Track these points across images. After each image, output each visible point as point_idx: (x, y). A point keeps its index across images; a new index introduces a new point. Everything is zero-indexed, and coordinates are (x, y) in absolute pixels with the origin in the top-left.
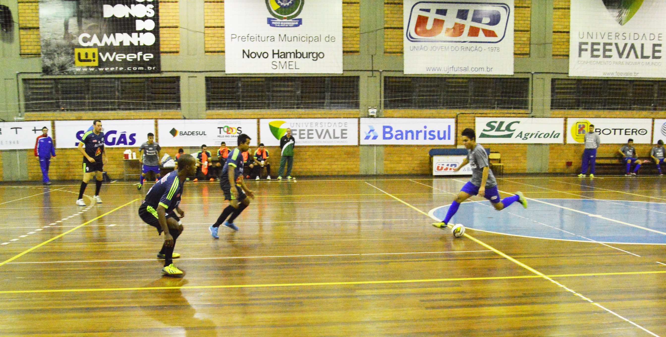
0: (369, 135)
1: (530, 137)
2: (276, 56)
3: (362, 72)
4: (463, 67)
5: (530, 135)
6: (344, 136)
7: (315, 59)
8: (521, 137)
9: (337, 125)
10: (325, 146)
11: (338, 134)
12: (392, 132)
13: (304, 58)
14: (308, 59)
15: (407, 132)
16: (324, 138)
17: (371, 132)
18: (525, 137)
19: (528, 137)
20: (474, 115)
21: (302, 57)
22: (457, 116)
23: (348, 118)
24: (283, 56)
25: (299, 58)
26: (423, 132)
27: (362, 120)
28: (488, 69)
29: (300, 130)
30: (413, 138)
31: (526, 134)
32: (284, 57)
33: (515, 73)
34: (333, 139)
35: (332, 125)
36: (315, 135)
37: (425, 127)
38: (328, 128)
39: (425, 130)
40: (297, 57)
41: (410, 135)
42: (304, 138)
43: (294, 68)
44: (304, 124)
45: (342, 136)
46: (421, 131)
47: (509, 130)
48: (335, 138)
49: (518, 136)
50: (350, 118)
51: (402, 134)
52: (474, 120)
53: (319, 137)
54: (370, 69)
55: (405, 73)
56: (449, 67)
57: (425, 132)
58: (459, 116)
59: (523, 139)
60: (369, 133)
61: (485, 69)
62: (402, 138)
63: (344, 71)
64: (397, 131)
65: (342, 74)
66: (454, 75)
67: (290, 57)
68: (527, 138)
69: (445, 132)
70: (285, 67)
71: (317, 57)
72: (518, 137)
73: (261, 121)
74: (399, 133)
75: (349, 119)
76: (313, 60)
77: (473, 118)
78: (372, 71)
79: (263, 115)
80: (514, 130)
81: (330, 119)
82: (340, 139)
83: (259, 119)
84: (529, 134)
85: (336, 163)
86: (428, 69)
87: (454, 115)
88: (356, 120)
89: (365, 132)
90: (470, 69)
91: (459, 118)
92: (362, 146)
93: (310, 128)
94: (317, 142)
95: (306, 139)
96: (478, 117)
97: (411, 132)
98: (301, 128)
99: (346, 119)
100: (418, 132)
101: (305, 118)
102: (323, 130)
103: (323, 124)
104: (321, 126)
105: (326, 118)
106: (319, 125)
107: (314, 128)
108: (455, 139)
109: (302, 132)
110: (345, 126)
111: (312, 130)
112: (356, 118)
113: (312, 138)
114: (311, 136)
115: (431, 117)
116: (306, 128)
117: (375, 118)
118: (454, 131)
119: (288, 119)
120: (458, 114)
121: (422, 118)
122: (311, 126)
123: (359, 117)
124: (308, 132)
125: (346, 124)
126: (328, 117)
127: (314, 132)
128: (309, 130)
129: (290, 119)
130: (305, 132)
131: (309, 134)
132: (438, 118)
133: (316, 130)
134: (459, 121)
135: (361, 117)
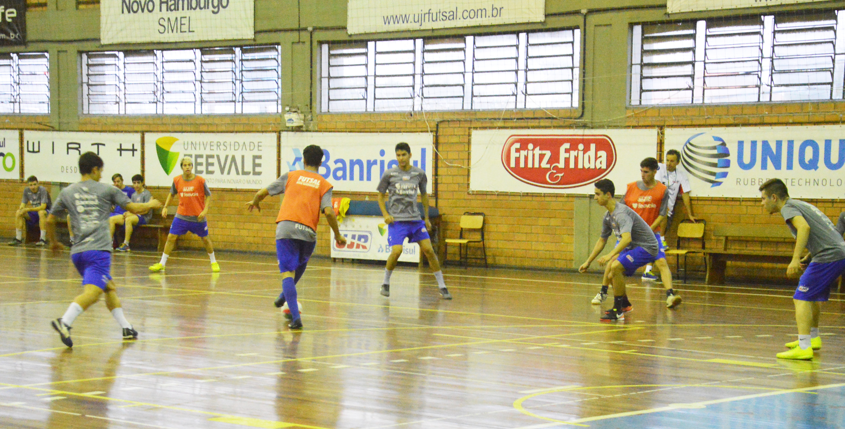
0: (293, 168)
2: (164, 6)
3: (282, 34)
4: (448, 11)
6: (257, 169)
7: (216, 10)
9: (247, 146)
10: (231, 190)
11: (249, 167)
12: (328, 163)
13: (201, 8)
14: (207, 10)
15: (352, 163)
16: (229, 173)
17: (297, 163)
20: (467, 125)
21: (198, 8)
22: (437, 128)
23: (263, 132)
24: (173, 7)
25: (195, 9)
26: (379, 163)
28: (495, 12)
30: (361, 178)
32: (175, 9)
33: (546, 16)
34: (241, 177)
35: (241, 147)
36: (216, 168)
37: (382, 153)
38: (234, 153)
39: (382, 158)
40: (191, 8)
41: (357, 168)
43: (187, 30)
45: (254, 169)
46: (375, 162)
48: (245, 173)
50: (266, 132)
51: (344, 169)
52: (469, 135)
53: (222, 171)
54: (296, 26)
55: (349, 32)
56: (423, 13)
57: (382, 162)
58: (439, 126)
60: (294, 164)
61: (489, 13)
62: (344, 177)
63: (256, 33)
64: (336, 162)
65: (254, 40)
66: (433, 30)
67: (183, 9)
70: (175, 31)
71: (218, 6)
73: (147, 136)
74: (340, 165)
75: (265, 134)
76: (213, 12)
77: (467, 133)
78: (299, 30)
79: (150, 125)
81: (238, 134)
82: (251, 177)
83: (143, 133)
85: (247, 226)
86: (387, 20)
87: (434, 125)
88: (274, 136)
89: (288, 163)
90: (460, 15)
91: (440, 133)
93: (209, 152)
94: (219, 181)
97: (359, 162)
98: (198, 152)
99: (261, 134)
100: (370, 164)
101: (204, 132)
102: (227, 157)
103: (227, 144)
104: (225, 148)
105: (232, 132)
106: (222, 147)
107: (215, 153)
108: (434, 182)
109: (199, 160)
110: (259, 150)
111: (212, 157)
112: (276, 132)
113: (212, 173)
114: (210, 168)
115: (392, 130)
116: (205, 153)
117: (303, 131)
118: (432, 162)
119: (180, 134)
120: (438, 122)
121: (377, 132)
122: (212, 148)
123: (279, 130)
124: (207, 160)
125: (260, 144)
126: (236, 129)
127: (215, 161)
128: (208, 157)
129: (184, 134)
130: (203, 160)
131: (208, 164)
132: (404, 132)
133: (218, 157)
134: (441, 140)
135: (283, 131)
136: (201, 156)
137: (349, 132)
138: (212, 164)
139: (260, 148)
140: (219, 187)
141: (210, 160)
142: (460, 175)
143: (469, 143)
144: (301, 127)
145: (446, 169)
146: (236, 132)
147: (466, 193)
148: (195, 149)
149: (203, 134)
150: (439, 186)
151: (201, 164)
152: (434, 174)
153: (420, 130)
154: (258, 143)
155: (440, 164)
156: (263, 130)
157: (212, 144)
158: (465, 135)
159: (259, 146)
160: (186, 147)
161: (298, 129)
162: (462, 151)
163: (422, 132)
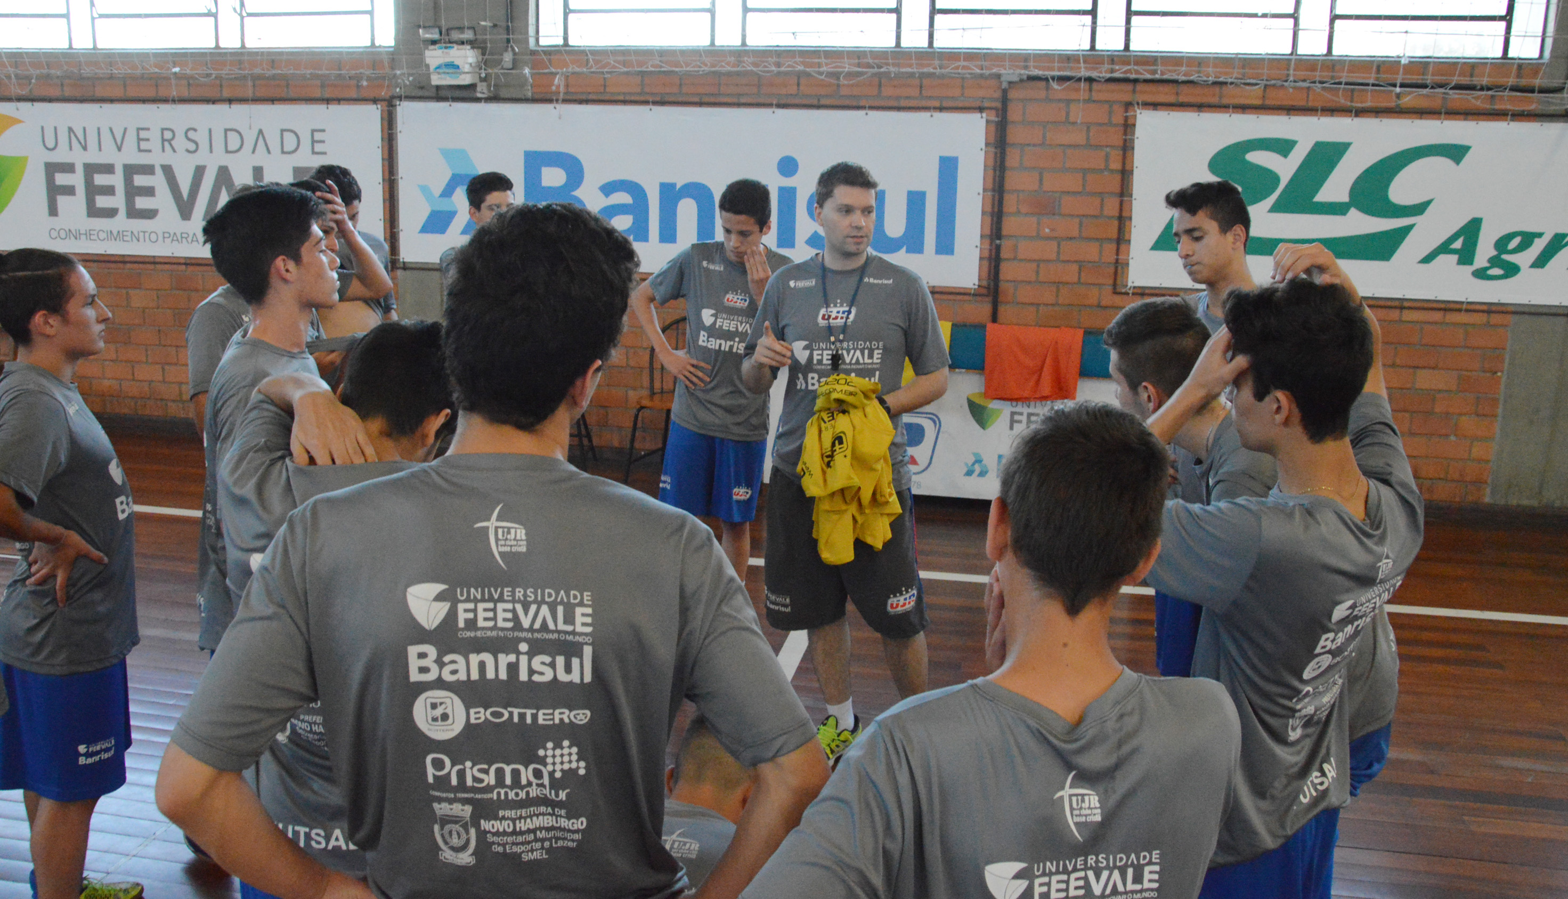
0: (444, 205)
1: (1541, 262)
5: (1539, 246)
8: (1466, 257)
9: (274, 144)
15: (670, 195)
18: (1495, 261)
19: (1524, 259)
20: (1122, 95)
22: (1005, 100)
23: (328, 101)
27: (406, 111)
29: (91, 170)
31: (1510, 237)
35: (248, 145)
36: (163, 200)
37: (787, 167)
38: (226, 160)
39: (788, 182)
42: (111, 213)
44: (106, 136)
47: (1379, 207)
49: (1444, 248)
50: (339, 101)
52: (1128, 127)
53: (185, 210)
58: (1012, 94)
59: (1480, 274)
60: (448, 193)
64: (608, 189)
68: (1511, 270)
69: (916, 201)
72: (1442, 258)
74: (623, 199)
75: (334, 108)
77: (1118, 118)
80: (1419, 209)
81: (238, 108)
84: (1528, 239)
87: (992, 90)
88: (372, 114)
89: (425, 189)
91: (1014, 113)
92: (406, 267)
93: (131, 156)
95: (121, 222)
96: (1155, 106)
98: (95, 159)
99: (320, 108)
101: (112, 101)
102: (200, 171)
103: (201, 137)
104: (192, 147)
105: (214, 101)
106: (180, 143)
107: (156, 158)
108: (986, 254)
109: (100, 180)
110: (314, 153)
111: (148, 170)
112: (375, 101)
113: (150, 214)
114: (142, 203)
115: (824, 101)
116: (119, 160)
117: (478, 100)
118: (980, 199)
119: (28, 105)
120: (1010, 83)
121: (769, 105)
122: (144, 145)
123: (387, 97)
124: (128, 180)
125: (318, 136)
126: (226, 94)
127: (158, 181)
128: (130, 171)
129: (38, 105)
130: (117, 180)
131: (132, 192)
132: (872, 108)
133: (168, 171)
134: (1016, 134)
135: (400, 98)
136: (108, 169)
137: (655, 103)
138: (149, 192)
139: (318, 148)
140: (177, 254)
141: (140, 180)
142: (1089, 239)
143: (1127, 148)
144: (472, 87)
145: (1034, 219)
146: (230, 101)
147: (1110, 288)
148: (85, 148)
149: (107, 107)
150: (1004, 267)
151: (109, 191)
152: (988, 232)
153: (937, 104)
154: (313, 131)
155: (1010, 203)
156: (327, 96)
157: (143, 134)
158: (1110, 124)
159: (314, 142)
160: (51, 144)
161: (464, 94)
162: (1093, 170)
163: (941, 109)
